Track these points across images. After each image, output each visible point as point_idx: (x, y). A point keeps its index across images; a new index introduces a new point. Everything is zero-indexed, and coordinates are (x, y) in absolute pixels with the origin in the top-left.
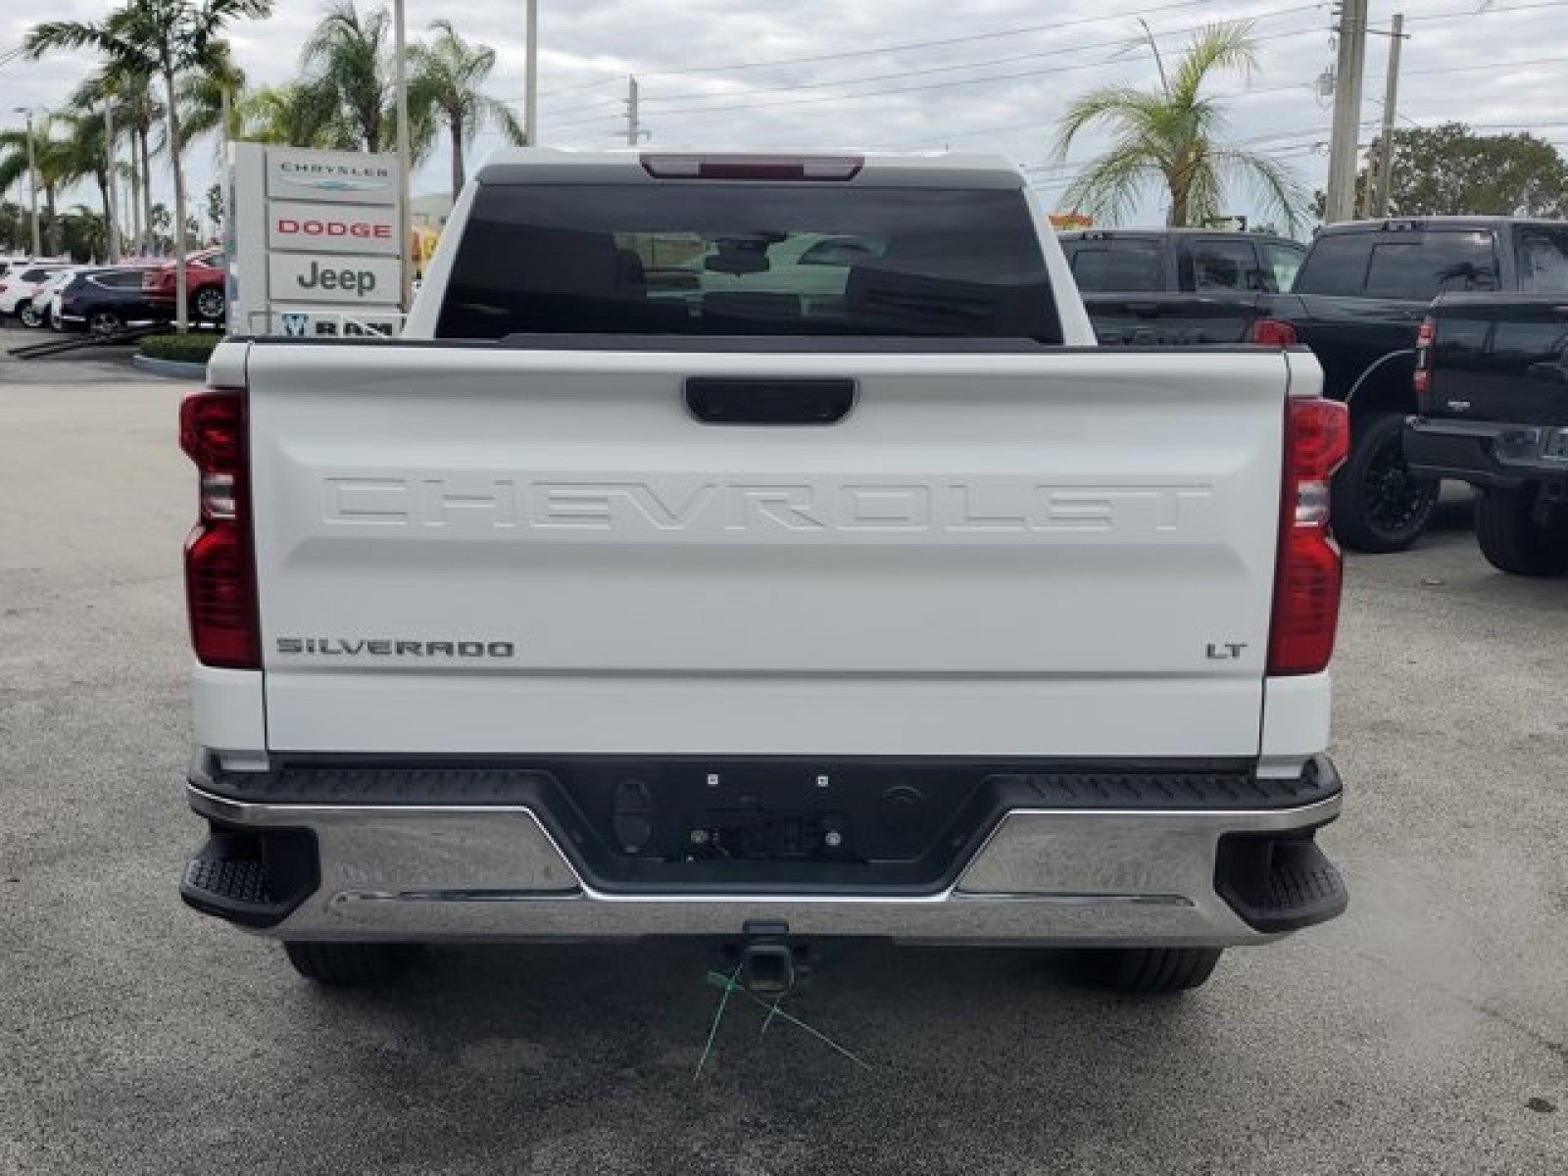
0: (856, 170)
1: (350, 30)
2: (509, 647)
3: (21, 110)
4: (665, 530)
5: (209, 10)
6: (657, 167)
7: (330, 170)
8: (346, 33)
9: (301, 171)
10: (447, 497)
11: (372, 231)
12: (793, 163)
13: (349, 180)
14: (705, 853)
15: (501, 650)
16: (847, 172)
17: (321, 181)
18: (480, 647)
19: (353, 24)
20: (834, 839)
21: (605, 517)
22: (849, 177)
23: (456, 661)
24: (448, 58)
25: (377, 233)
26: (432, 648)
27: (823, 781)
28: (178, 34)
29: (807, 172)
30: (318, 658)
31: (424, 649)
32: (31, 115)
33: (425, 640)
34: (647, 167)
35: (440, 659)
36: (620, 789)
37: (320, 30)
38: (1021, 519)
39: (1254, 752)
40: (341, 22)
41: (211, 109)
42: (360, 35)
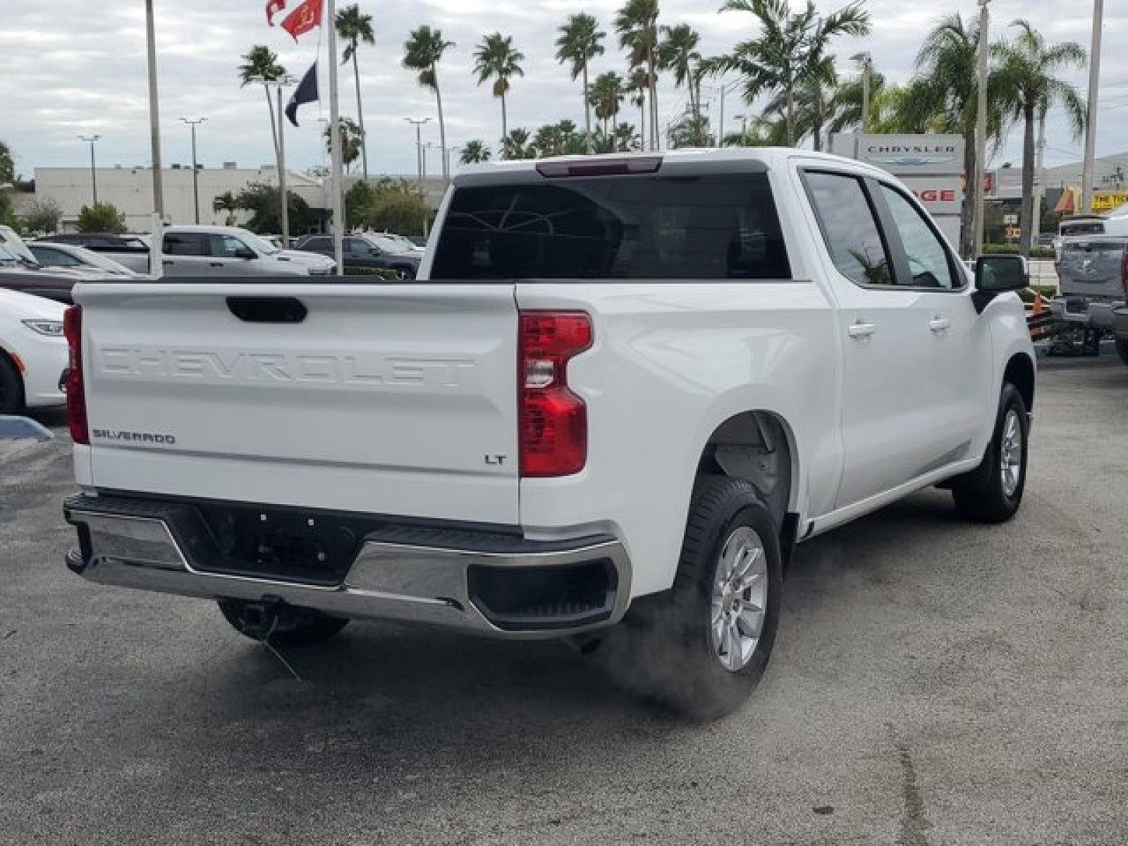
0: (659, 165)
1: (956, 35)
2: (172, 438)
3: (738, 117)
4: (225, 378)
5: (821, 34)
7: (907, 150)
8: (952, 37)
9: (884, 152)
10: (143, 359)
11: (939, 195)
13: (922, 157)
15: (170, 440)
16: (652, 167)
17: (899, 159)
18: (162, 437)
19: (959, 30)
20: (321, 556)
21: (200, 370)
23: (155, 444)
24: (1025, 50)
25: (942, 198)
26: (146, 435)
27: (311, 522)
28: (797, 55)
32: (745, 121)
35: (149, 443)
37: (933, 37)
38: (379, 377)
40: (948, 30)
41: (853, 107)
42: (965, 38)
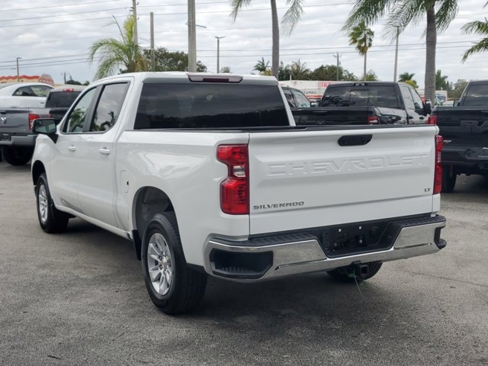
0: (241, 80)
2: (303, 203)
4: (337, 171)
6: (192, 79)
10: (294, 167)
12: (226, 78)
14: (336, 249)
15: (301, 204)
16: (238, 81)
18: (297, 203)
20: (361, 241)
21: (325, 169)
22: (239, 82)
23: (292, 207)
26: (287, 204)
27: (360, 228)
29: (230, 81)
30: (263, 210)
31: (285, 205)
33: (286, 202)
34: (190, 79)
35: (289, 207)
36: (324, 235)
38: (399, 164)
39: (431, 211)
